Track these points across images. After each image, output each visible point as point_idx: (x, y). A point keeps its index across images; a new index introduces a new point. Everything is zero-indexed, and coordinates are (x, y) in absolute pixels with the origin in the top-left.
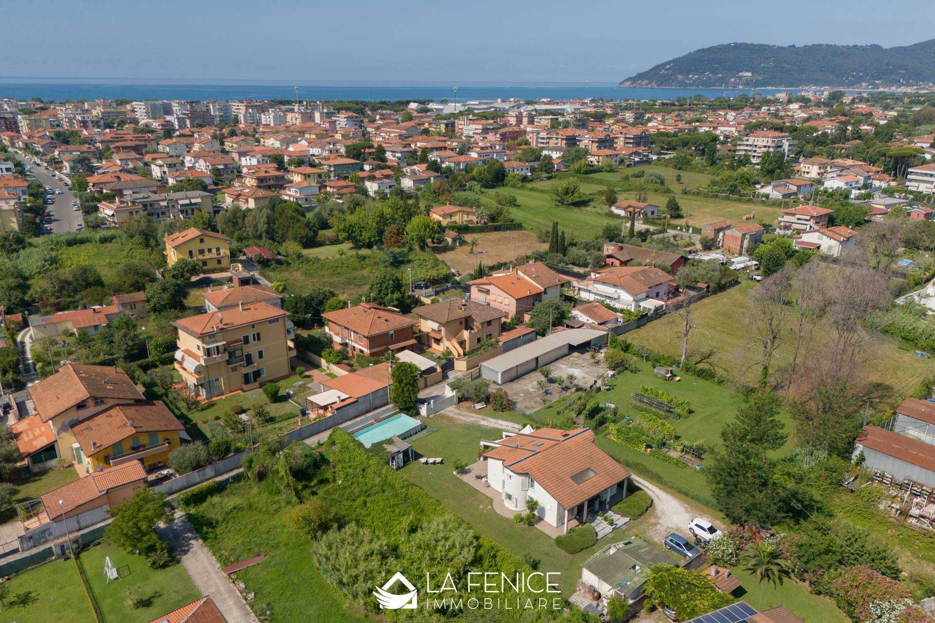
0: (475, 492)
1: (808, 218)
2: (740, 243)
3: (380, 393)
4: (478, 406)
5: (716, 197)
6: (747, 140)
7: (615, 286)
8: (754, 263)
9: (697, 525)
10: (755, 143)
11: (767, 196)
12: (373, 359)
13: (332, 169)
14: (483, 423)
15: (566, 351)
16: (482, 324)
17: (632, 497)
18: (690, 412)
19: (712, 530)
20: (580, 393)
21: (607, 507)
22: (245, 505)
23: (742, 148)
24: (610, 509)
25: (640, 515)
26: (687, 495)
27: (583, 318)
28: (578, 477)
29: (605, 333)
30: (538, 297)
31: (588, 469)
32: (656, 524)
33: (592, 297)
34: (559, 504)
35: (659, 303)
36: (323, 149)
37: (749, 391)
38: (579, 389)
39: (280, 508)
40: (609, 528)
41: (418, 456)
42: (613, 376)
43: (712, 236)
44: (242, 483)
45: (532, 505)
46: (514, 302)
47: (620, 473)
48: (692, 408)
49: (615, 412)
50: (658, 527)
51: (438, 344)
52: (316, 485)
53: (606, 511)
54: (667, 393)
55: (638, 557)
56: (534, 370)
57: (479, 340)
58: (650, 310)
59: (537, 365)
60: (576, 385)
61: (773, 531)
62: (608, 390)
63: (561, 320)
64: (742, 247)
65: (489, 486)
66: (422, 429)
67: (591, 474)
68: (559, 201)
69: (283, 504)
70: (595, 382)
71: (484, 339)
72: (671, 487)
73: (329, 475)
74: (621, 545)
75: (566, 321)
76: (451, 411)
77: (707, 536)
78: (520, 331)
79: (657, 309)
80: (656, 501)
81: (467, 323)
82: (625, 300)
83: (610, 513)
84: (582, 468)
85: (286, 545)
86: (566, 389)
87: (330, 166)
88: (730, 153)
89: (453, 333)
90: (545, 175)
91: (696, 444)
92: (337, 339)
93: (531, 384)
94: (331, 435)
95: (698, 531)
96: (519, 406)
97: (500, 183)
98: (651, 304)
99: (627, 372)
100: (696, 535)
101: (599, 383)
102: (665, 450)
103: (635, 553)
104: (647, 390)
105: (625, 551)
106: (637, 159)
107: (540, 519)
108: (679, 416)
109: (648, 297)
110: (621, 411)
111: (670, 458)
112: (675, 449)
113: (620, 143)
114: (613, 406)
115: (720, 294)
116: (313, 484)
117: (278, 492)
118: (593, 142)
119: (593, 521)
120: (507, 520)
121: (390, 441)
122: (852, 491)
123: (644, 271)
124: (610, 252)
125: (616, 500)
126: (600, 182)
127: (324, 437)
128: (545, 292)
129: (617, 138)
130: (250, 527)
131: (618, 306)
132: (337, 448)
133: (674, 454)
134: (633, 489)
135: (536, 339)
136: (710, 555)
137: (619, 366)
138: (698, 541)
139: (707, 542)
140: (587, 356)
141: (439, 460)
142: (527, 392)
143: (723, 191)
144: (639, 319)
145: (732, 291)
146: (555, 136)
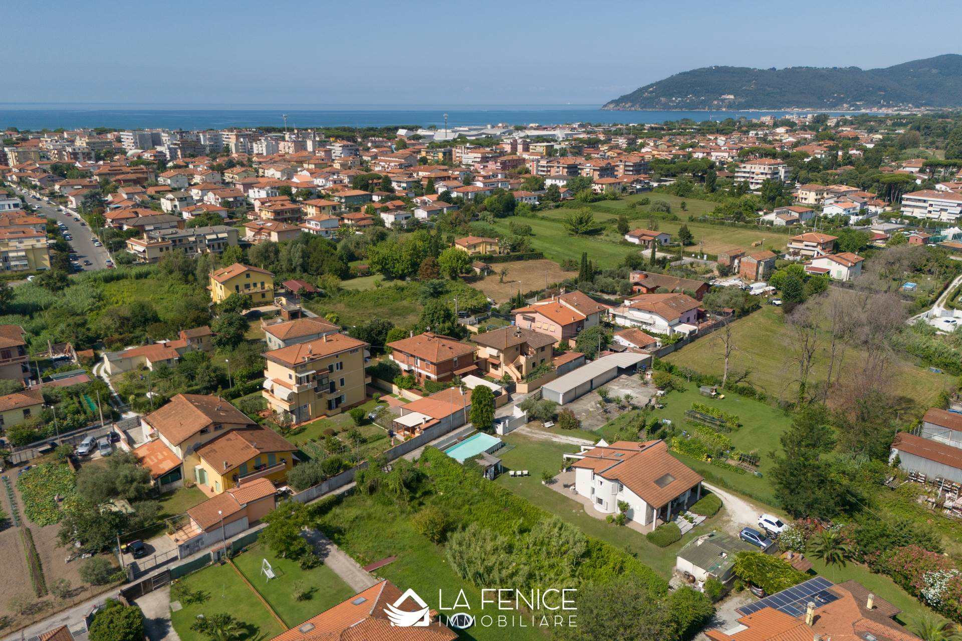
0: (565, 499)
1: (815, 244)
2: (755, 269)
3: (458, 415)
4: (547, 425)
5: (722, 224)
6: (745, 167)
7: (650, 312)
8: (772, 288)
9: (766, 520)
10: (753, 170)
11: (771, 223)
12: (441, 384)
13: (343, 200)
14: (555, 439)
15: (615, 374)
16: (537, 350)
17: (705, 499)
18: (739, 426)
19: (779, 524)
20: (637, 411)
21: (685, 508)
22: (365, 514)
23: (740, 174)
24: (688, 510)
25: (714, 514)
26: (751, 496)
27: (624, 342)
28: (660, 481)
29: (648, 356)
30: (580, 324)
31: (668, 475)
32: (729, 521)
33: (628, 323)
34: (648, 504)
35: (693, 328)
36: (327, 180)
37: (788, 407)
38: (635, 408)
39: (396, 516)
40: (690, 526)
41: (506, 470)
42: (663, 395)
43: (728, 263)
44: (355, 496)
45: (624, 507)
46: (560, 329)
47: (695, 479)
48: (741, 422)
49: (673, 427)
50: (731, 523)
51: (497, 369)
52: (420, 497)
53: (685, 511)
54: (717, 410)
55: (723, 546)
56: (590, 391)
57: (534, 365)
58: (684, 334)
59: (591, 387)
60: (632, 405)
61: (832, 523)
62: (661, 408)
63: (606, 346)
64: (757, 273)
65: (577, 493)
66: (502, 446)
67: (670, 479)
68: (573, 230)
69: (398, 513)
70: (650, 401)
71: (539, 365)
72: (736, 491)
73: (429, 487)
74: (706, 537)
75: (609, 346)
76: (523, 429)
77: (775, 529)
78: (569, 356)
79: (691, 333)
80: (725, 502)
81: (522, 349)
82: (661, 325)
83: (688, 513)
84: (663, 473)
85: (411, 547)
86: (623, 408)
87: (341, 198)
88: (728, 180)
89: (511, 359)
90: (552, 204)
91: (751, 452)
92: (404, 367)
93: (590, 404)
94: (423, 453)
95: (766, 525)
96: (584, 424)
97: (510, 213)
98: (685, 329)
99: (675, 392)
100: (766, 529)
101: (653, 402)
102: (723, 459)
103: (719, 542)
104: (698, 407)
105: (711, 541)
106: (638, 187)
107: (630, 520)
108: (731, 429)
109: (680, 322)
110: (678, 426)
111: (730, 465)
112: (732, 458)
113: (620, 171)
114: (669, 422)
115: (744, 318)
116: (417, 495)
117: (391, 503)
118: (594, 170)
119: (675, 520)
120: (600, 521)
121: (480, 457)
122: (893, 489)
123: (675, 298)
124: (636, 280)
125: (692, 502)
126: (608, 210)
127: (417, 454)
128: (587, 319)
129: (618, 166)
130: (374, 533)
131: (654, 330)
132: (430, 464)
133: (733, 463)
134: (705, 493)
135: (585, 364)
136: (782, 545)
137: (667, 386)
138: (769, 533)
139: (777, 535)
140: (636, 377)
141: (525, 472)
142: (587, 411)
143: (729, 218)
144: (676, 343)
145: (755, 315)
146: (556, 164)
